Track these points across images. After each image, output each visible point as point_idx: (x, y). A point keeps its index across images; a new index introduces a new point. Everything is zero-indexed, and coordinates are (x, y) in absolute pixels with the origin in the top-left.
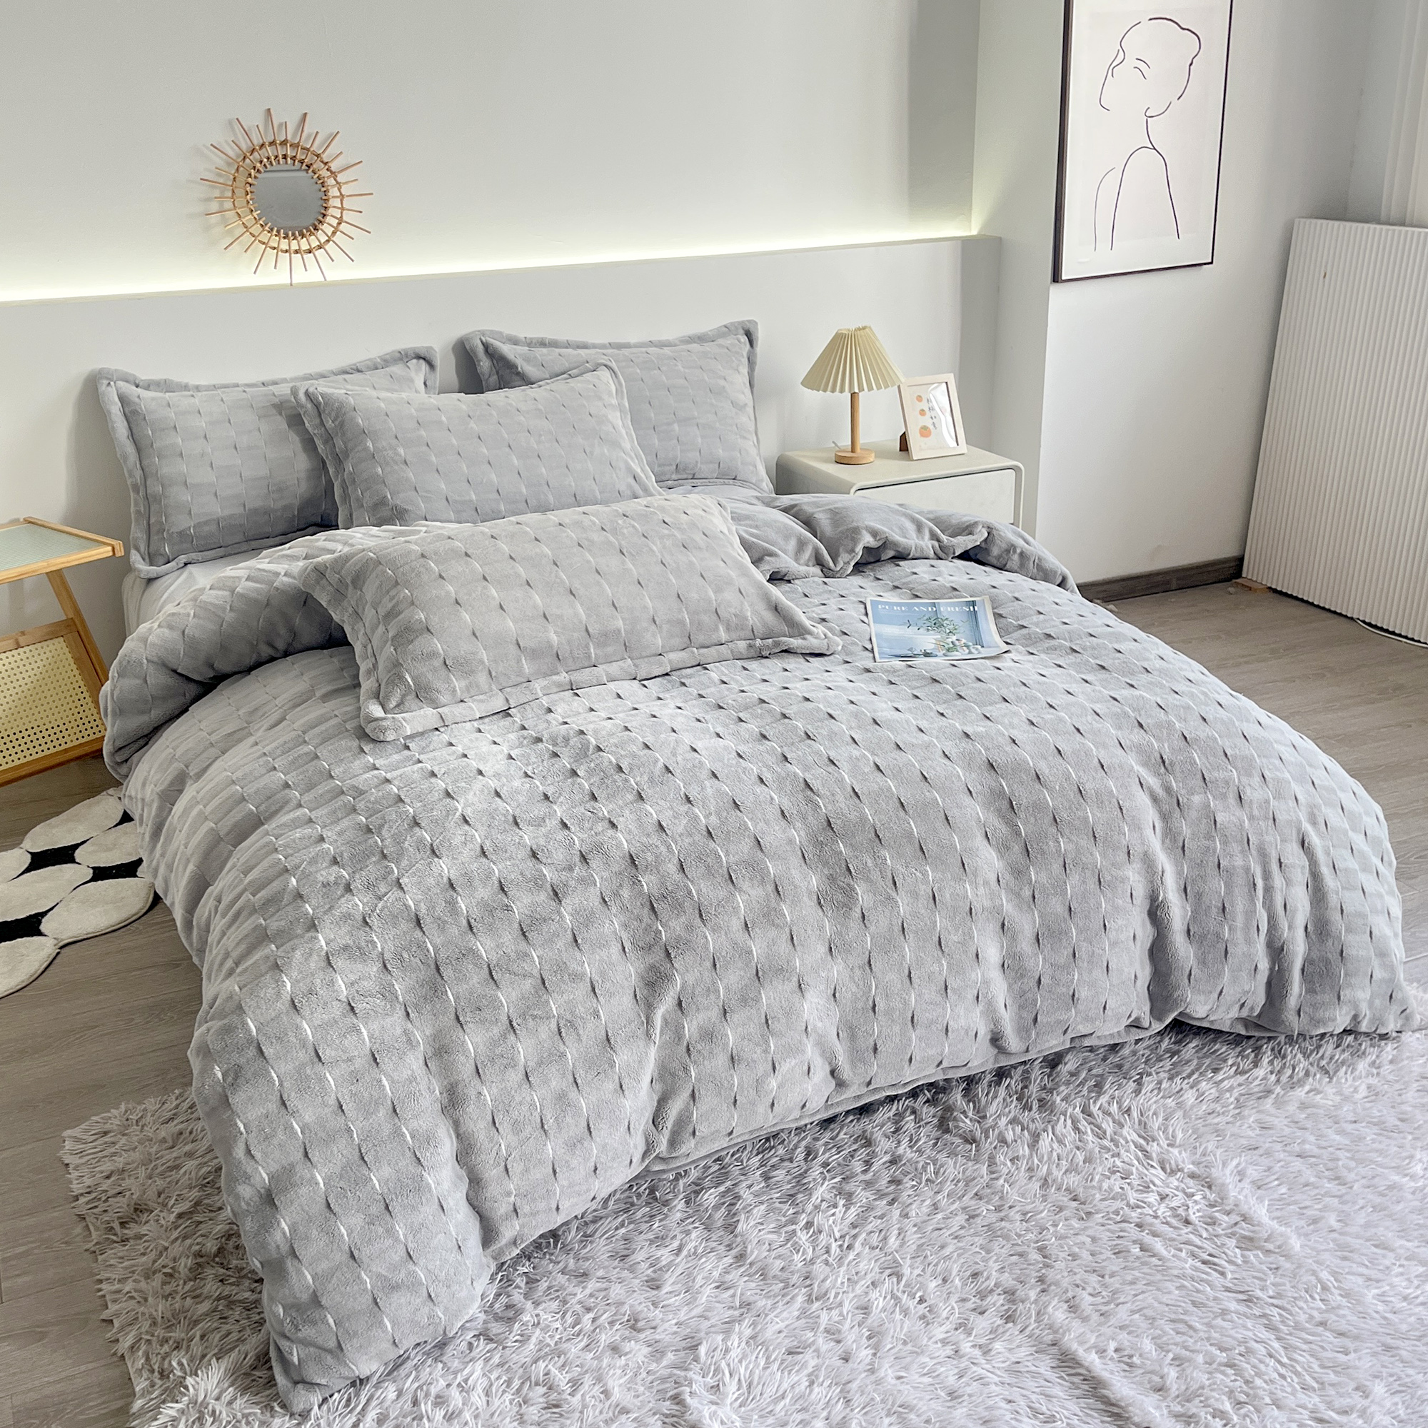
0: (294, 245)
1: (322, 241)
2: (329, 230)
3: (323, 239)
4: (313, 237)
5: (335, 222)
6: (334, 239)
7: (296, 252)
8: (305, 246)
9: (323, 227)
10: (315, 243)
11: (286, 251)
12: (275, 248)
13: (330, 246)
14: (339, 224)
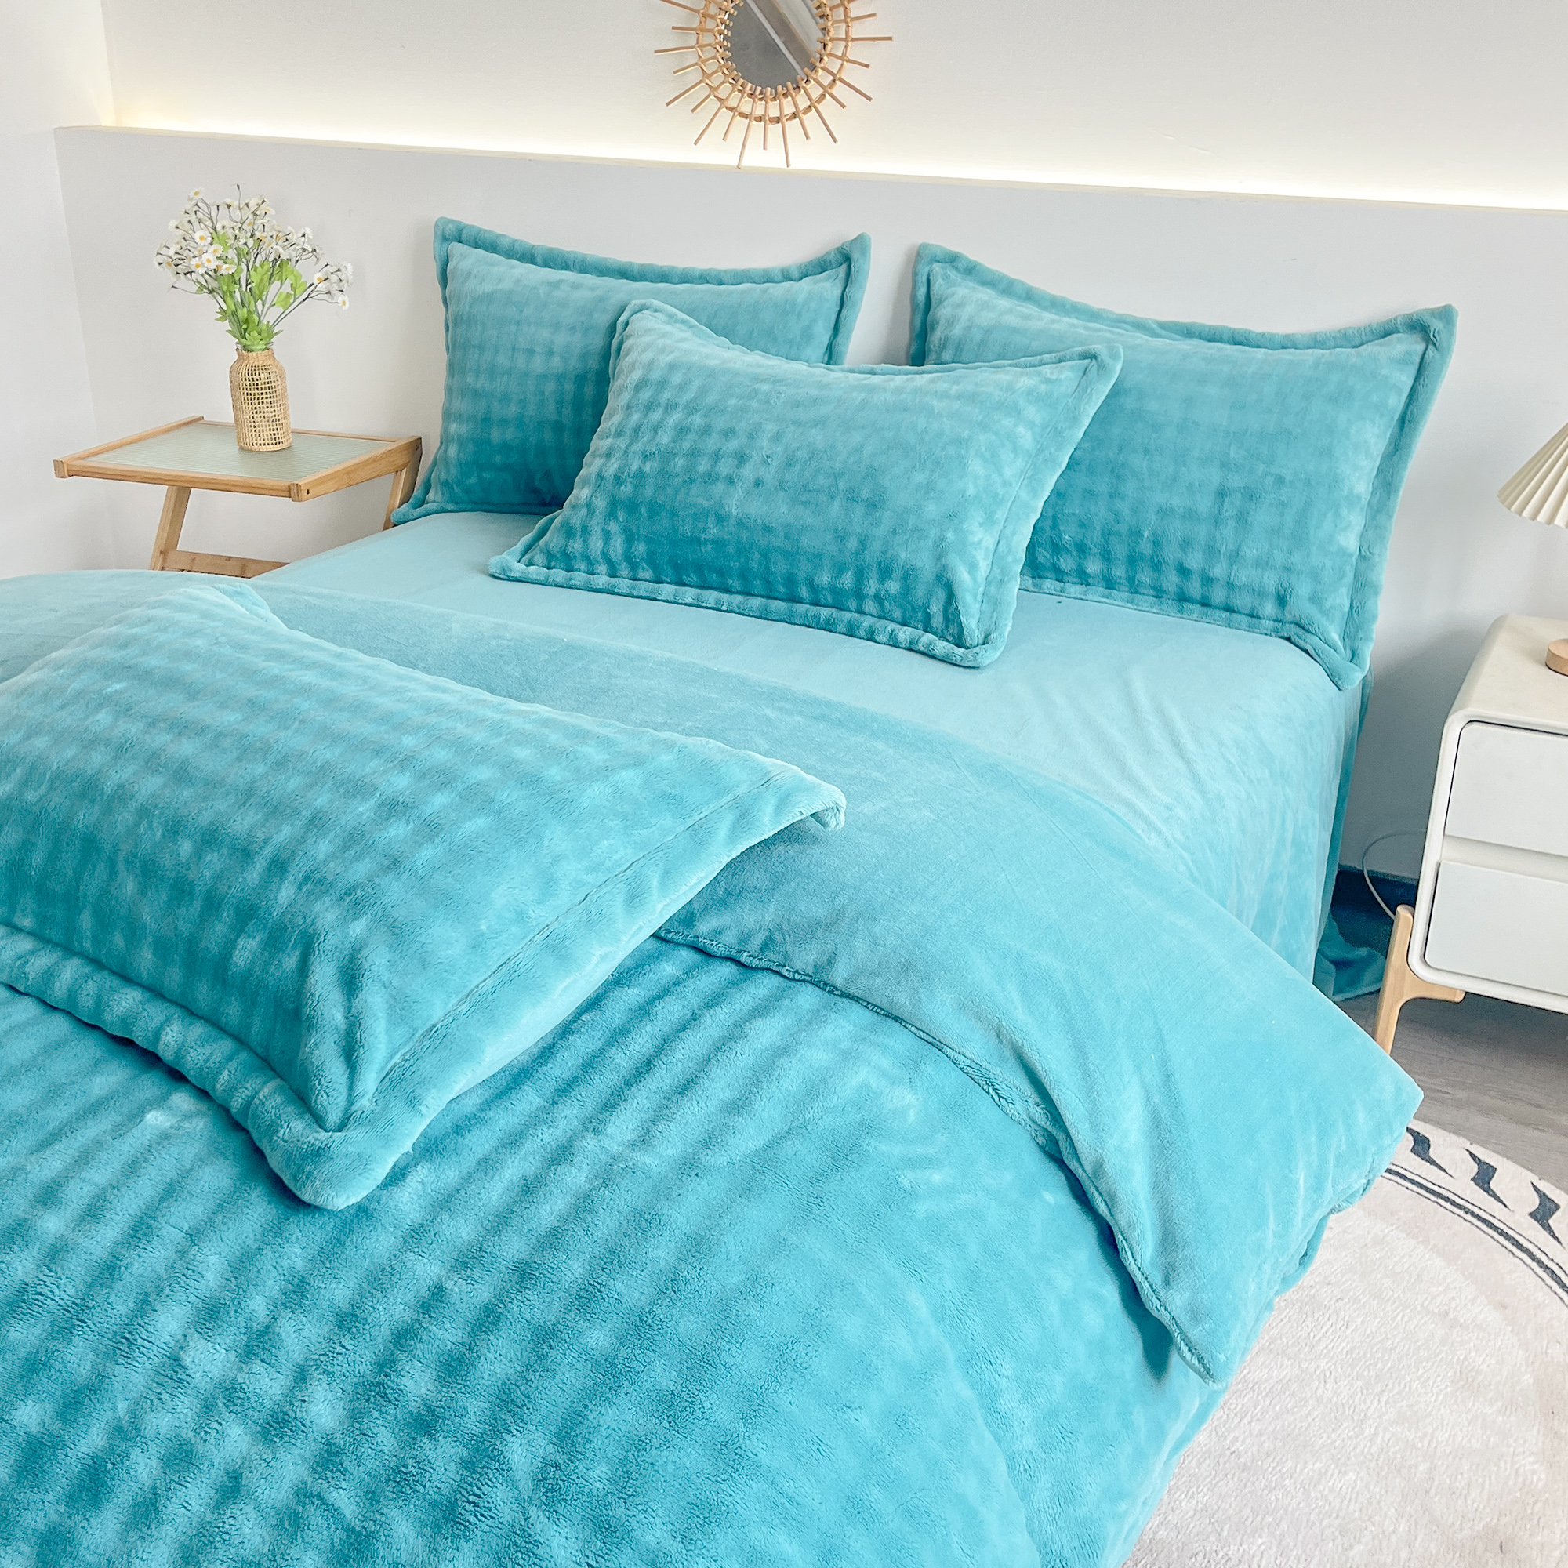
0: (759, 110)
1: (801, 107)
2: (816, 92)
3: (803, 103)
4: (790, 98)
5: (827, 80)
6: (819, 107)
7: (759, 119)
8: (774, 112)
9: (808, 87)
10: (789, 109)
11: (746, 116)
12: (731, 109)
13: (811, 118)
14: (834, 81)
